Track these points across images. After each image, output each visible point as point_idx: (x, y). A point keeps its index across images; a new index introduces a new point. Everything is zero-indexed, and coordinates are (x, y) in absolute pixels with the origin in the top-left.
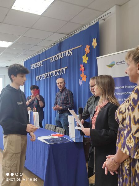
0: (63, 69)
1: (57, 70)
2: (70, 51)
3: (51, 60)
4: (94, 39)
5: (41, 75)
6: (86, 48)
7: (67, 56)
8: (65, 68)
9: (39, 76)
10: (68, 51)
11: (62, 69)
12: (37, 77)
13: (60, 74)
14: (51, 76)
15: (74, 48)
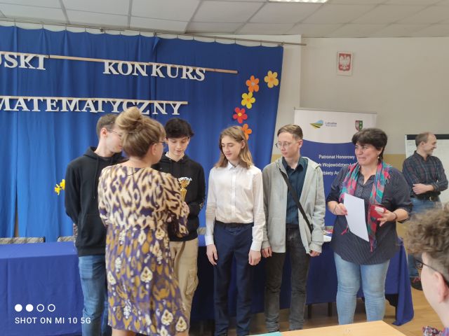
0: (171, 103)
1: (138, 101)
2: (201, 71)
3: (108, 67)
4: (270, 72)
6: (248, 81)
7: (184, 77)
8: (179, 104)
9: (20, 97)
10: (191, 68)
13: (155, 113)
14: (100, 111)
15: (212, 70)
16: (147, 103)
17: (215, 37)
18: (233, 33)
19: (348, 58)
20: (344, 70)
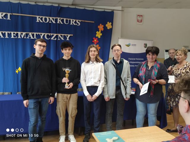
0: (66, 35)
2: (79, 21)
3: (38, 19)
4: (108, 22)
5: (7, 32)
7: (71, 24)
10: (74, 20)
11: (63, 35)
13: (59, 39)
14: (35, 38)
15: (84, 21)
17: (85, 7)
18: (92, 5)
19: (141, 17)
20: (140, 22)
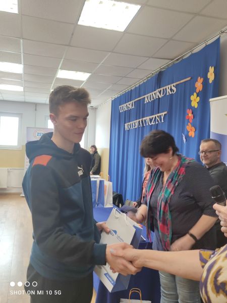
1: (152, 116)
2: (174, 86)
3: (146, 99)
4: (210, 67)
5: (131, 123)
6: (197, 83)
8: (163, 114)
9: (129, 123)
10: (170, 86)
11: (159, 115)
12: (126, 125)
13: (157, 123)
14: (144, 125)
15: (179, 82)
16: (154, 116)
